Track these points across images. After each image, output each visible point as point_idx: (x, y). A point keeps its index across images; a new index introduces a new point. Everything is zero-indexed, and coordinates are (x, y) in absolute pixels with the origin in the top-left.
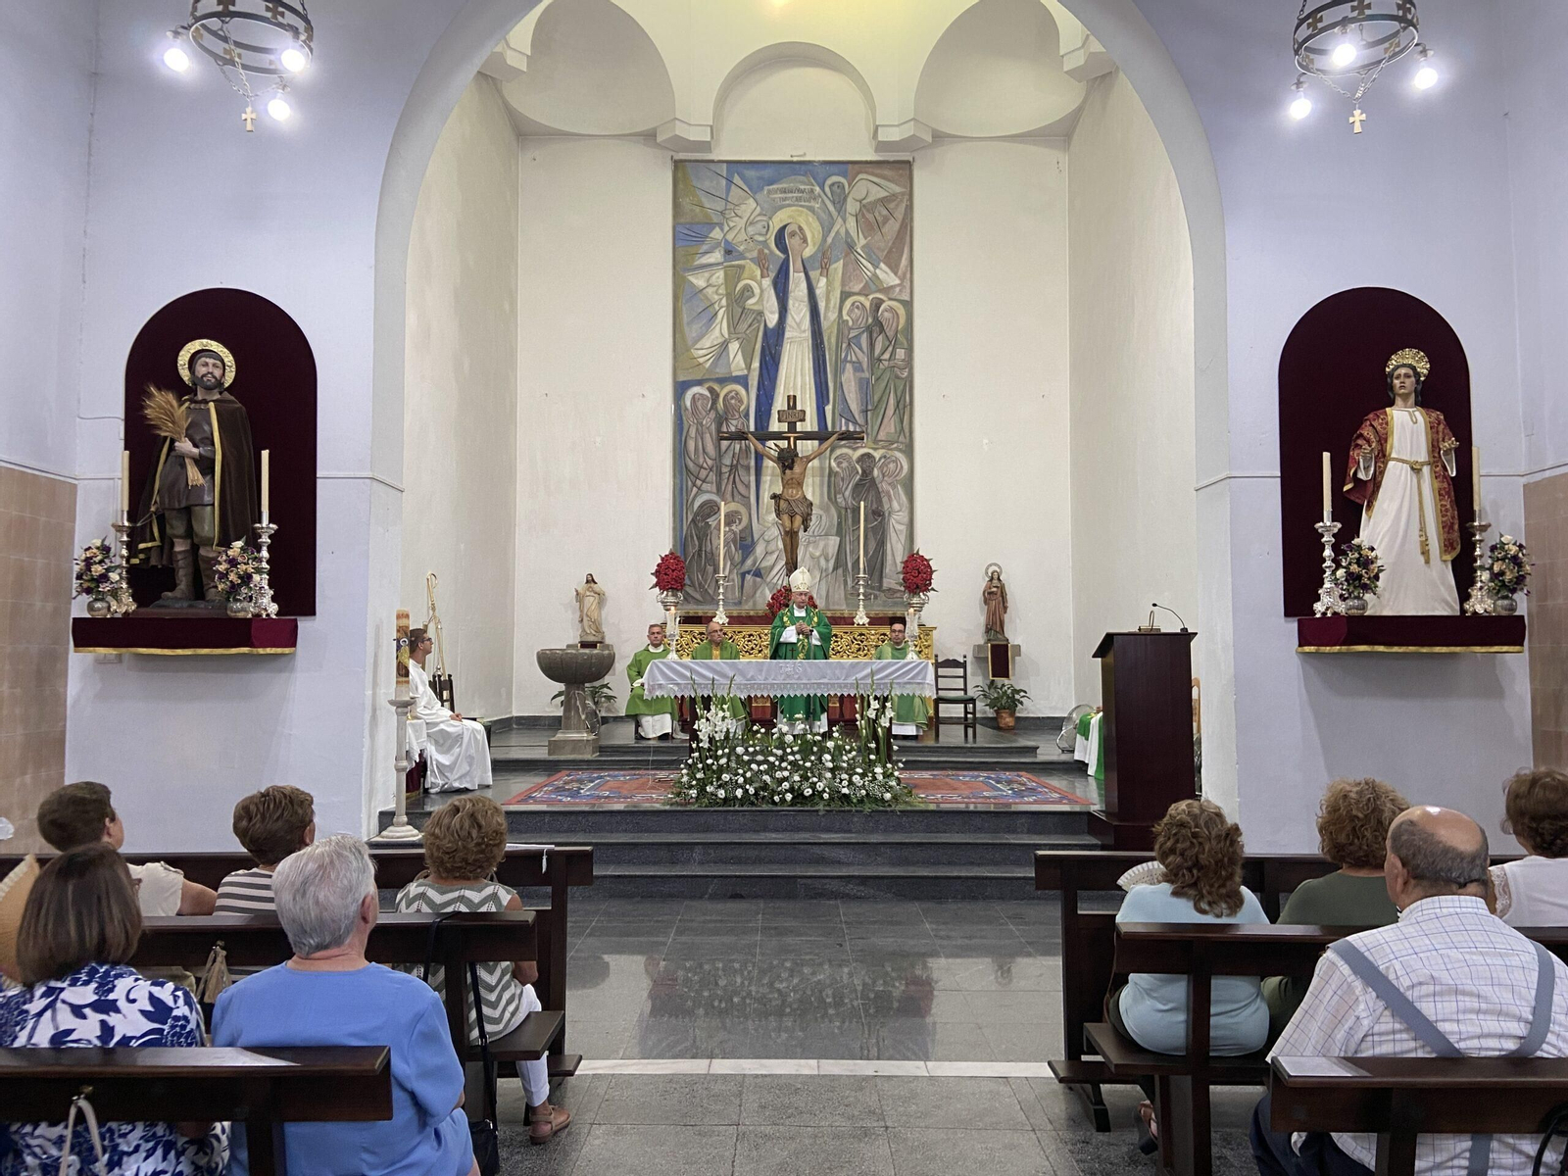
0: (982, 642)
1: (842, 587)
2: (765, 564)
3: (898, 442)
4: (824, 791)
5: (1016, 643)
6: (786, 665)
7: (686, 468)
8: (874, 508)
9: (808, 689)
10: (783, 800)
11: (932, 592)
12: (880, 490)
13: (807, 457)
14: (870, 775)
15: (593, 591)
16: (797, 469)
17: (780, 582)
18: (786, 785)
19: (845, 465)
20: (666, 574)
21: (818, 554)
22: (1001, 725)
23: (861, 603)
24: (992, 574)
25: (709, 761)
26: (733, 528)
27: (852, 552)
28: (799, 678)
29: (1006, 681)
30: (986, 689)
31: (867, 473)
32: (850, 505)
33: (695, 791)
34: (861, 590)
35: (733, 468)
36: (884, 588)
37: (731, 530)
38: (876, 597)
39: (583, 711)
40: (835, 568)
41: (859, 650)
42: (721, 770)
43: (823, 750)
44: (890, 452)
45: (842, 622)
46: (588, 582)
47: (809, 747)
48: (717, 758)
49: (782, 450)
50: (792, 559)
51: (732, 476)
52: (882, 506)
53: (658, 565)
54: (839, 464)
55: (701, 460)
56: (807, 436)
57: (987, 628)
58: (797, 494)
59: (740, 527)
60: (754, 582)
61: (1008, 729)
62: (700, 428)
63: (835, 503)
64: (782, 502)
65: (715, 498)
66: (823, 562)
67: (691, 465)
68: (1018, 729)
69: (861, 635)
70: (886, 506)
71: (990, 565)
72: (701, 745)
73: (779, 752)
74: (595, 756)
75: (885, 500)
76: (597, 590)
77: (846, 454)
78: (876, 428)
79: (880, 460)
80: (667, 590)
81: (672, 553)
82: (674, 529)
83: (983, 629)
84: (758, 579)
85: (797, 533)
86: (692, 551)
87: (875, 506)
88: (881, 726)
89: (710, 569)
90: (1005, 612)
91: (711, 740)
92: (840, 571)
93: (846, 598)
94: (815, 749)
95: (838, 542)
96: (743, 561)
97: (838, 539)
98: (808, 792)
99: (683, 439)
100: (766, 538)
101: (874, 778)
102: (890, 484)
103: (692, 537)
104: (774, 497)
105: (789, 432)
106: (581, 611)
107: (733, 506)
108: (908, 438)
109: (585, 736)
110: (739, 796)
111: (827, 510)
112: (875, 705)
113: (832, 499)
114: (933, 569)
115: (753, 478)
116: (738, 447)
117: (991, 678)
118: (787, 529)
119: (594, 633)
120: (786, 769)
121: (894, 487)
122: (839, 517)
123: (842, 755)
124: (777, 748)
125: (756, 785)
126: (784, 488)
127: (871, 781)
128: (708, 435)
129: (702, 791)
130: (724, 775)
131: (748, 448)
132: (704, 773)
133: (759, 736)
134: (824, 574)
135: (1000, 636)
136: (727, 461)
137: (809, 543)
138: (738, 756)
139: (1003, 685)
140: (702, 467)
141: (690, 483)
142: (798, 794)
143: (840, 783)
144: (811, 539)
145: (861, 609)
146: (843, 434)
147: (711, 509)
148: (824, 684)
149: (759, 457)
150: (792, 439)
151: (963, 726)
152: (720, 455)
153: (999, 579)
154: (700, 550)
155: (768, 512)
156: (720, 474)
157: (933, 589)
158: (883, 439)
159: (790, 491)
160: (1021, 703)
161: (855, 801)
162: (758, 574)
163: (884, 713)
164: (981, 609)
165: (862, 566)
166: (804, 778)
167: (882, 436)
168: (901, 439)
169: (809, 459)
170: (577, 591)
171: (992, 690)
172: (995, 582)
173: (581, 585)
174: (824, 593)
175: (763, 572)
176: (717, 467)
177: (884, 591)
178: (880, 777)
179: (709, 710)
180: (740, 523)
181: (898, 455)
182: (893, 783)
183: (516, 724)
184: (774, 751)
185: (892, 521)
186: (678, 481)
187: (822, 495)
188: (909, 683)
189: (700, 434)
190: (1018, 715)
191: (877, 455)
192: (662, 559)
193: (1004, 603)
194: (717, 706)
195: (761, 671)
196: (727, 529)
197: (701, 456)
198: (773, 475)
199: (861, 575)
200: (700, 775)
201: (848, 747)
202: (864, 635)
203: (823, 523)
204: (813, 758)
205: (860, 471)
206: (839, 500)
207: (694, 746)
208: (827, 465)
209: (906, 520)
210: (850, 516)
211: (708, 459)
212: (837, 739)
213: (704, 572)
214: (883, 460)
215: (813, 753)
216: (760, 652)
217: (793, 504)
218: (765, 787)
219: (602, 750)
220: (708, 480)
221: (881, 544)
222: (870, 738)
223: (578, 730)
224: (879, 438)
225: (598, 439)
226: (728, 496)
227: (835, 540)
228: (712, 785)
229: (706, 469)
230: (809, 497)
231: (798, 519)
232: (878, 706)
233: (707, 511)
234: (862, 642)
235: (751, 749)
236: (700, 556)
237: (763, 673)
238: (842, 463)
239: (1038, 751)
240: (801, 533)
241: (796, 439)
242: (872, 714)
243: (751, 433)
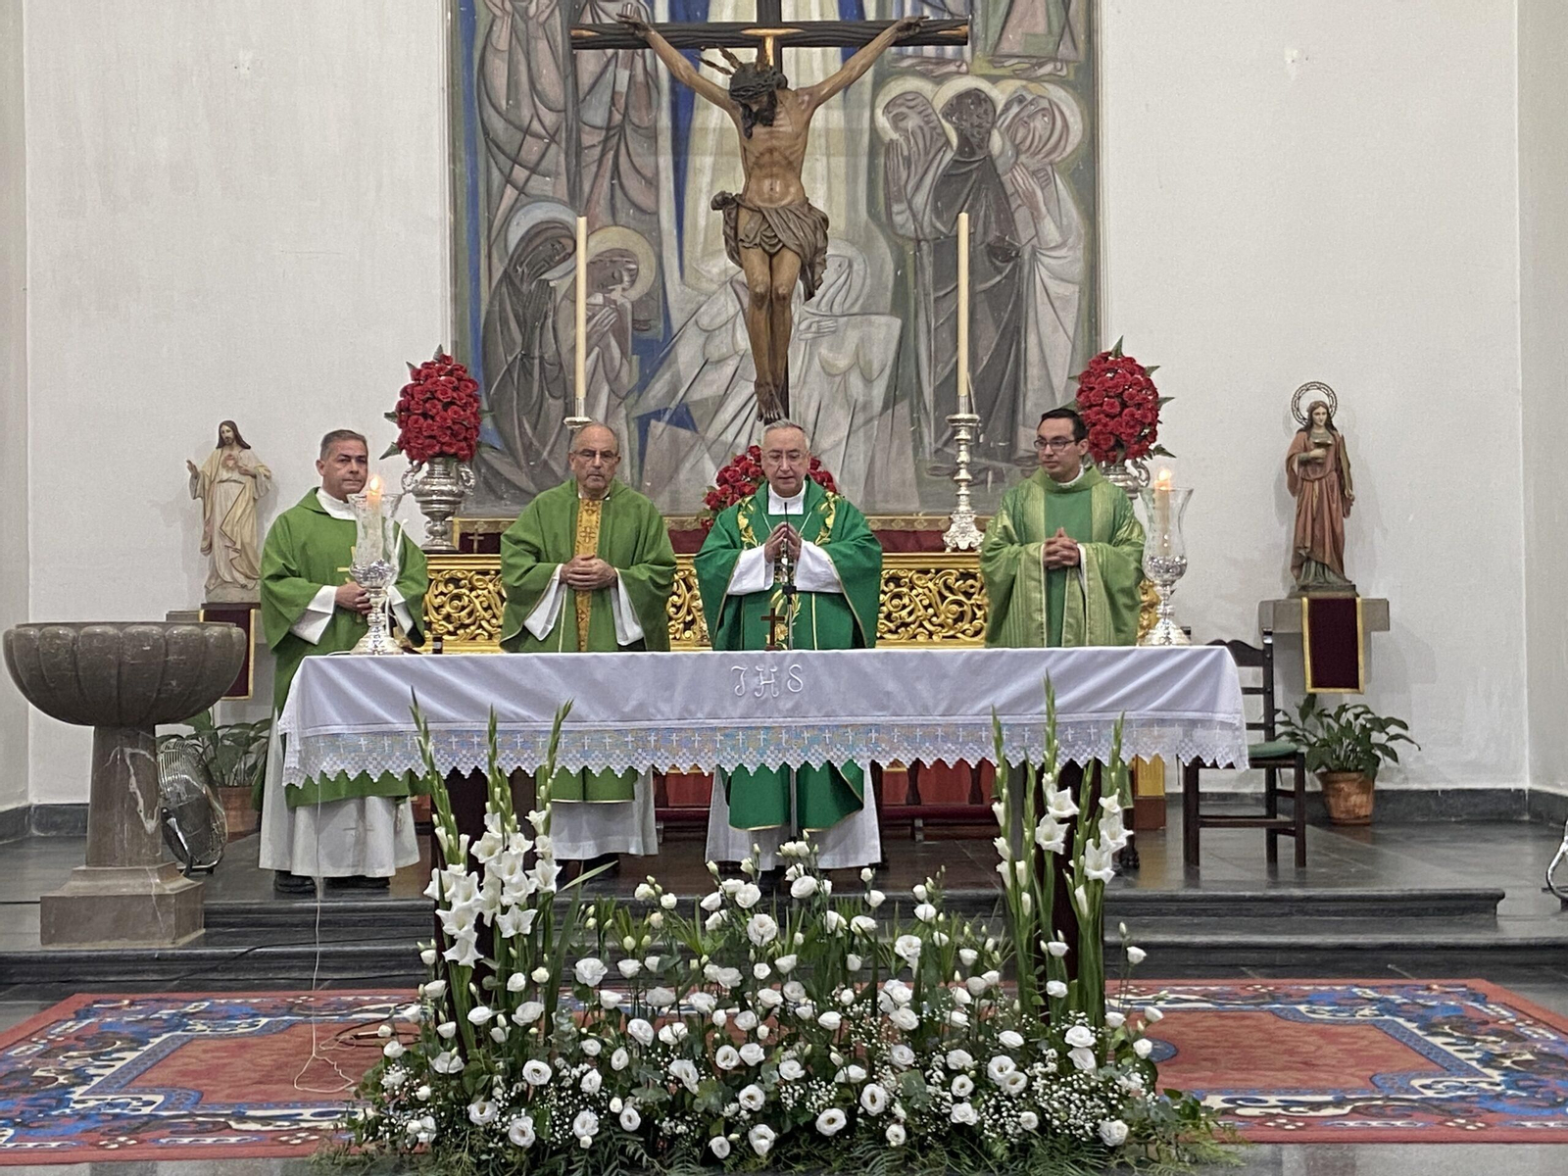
0: (1282, 594)
1: (910, 452)
2: (701, 393)
3: (1055, 59)
4: (888, 1115)
5: (1374, 595)
6: (756, 666)
7: (486, 133)
8: (991, 238)
9: (828, 748)
10: (743, 1151)
11: (1158, 457)
12: (1010, 189)
13: (811, 91)
14: (1052, 1053)
15: (237, 467)
16: (785, 123)
17: (743, 440)
18: (753, 1096)
19: (912, 122)
20: (425, 415)
21: (843, 363)
22: (1336, 814)
23: (963, 490)
24: (1312, 410)
25: (480, 1014)
26: (616, 295)
27: (934, 359)
28: (793, 712)
29: (1346, 696)
30: (1297, 719)
31: (972, 145)
32: (927, 230)
33: (430, 1122)
34: (964, 457)
35: (614, 133)
36: (1021, 453)
37: (608, 302)
38: (999, 477)
39: (150, 807)
40: (890, 402)
41: (960, 617)
42: (520, 1045)
43: (883, 965)
44: (1031, 86)
45: (911, 543)
46: (222, 443)
47: (834, 955)
48: (507, 1002)
49: (743, 68)
50: (774, 374)
51: (611, 154)
52: (1014, 233)
53: (404, 392)
54: (897, 121)
55: (526, 113)
56: (810, 35)
57: (1296, 555)
58: (785, 193)
59: (635, 294)
60: (674, 441)
61: (1356, 826)
62: (521, 25)
63: (888, 227)
64: (744, 215)
65: (563, 214)
66: (856, 383)
67: (498, 124)
68: (1380, 823)
69: (966, 576)
70: (1025, 233)
71: (1307, 388)
72: (449, 955)
73: (729, 977)
74: (186, 943)
75: (1022, 216)
76: (251, 466)
77: (918, 94)
78: (996, 23)
79: (1007, 107)
80: (431, 460)
81: (443, 359)
82: (456, 299)
83: (1285, 559)
84: (684, 434)
85: (785, 300)
86: (504, 358)
87: (994, 234)
88: (1085, 880)
89: (554, 406)
90: (1346, 514)
91: (486, 934)
92: (903, 409)
93: (920, 481)
94: (854, 962)
95: (896, 333)
96: (643, 385)
97: (897, 323)
98: (832, 1120)
99: (477, 56)
100: (705, 321)
101: (1066, 1066)
102: (1034, 174)
103: (504, 322)
104: (723, 202)
105: (762, 23)
106: (208, 522)
107: (613, 238)
108: (1081, 46)
109: (154, 884)
110: (586, 1141)
111: (866, 246)
112: (1061, 803)
113: (880, 215)
114: (1162, 394)
115: (666, 161)
116: (624, 76)
117: (1310, 690)
118: (760, 289)
119: (242, 580)
120: (752, 1035)
121: (1046, 183)
122: (900, 263)
123: (948, 979)
124: (719, 959)
125: (649, 1095)
126: (749, 176)
127: (1053, 1078)
128: (543, 45)
129: (453, 1119)
130: (531, 1065)
131: (651, 77)
132: (462, 1053)
133: (656, 918)
134: (860, 419)
135: (1331, 577)
136: (596, 114)
137: (819, 334)
138: (584, 992)
139: (1343, 709)
140: (527, 131)
141: (496, 173)
142: (796, 1127)
143: (946, 1085)
144: (828, 323)
145: (963, 508)
146: (909, 26)
147: (552, 244)
148: (878, 727)
149: (683, 99)
150: (769, 44)
151: (1263, 832)
152: (577, 98)
153: (1329, 426)
154: (527, 355)
155: (708, 253)
156: (576, 150)
157: (1160, 450)
158: (1016, 50)
159: (767, 183)
160: (1394, 756)
161: (999, 1150)
162: (683, 418)
163: (1094, 832)
164: (1281, 507)
165: (963, 391)
166: (818, 1068)
167: (1012, 42)
168: (1065, 50)
169: (816, 98)
170: (192, 467)
171: (1311, 719)
172: (1320, 433)
173: (204, 449)
174: (860, 467)
175: (696, 414)
176: (569, 131)
177: (1018, 462)
178: (1086, 1062)
179: (477, 831)
180: (633, 282)
181: (1057, 93)
182: (1134, 1082)
183: (39, 827)
184: (711, 970)
185: (1042, 273)
186: (462, 168)
187: (852, 204)
188: (1162, 722)
189: (522, 40)
190: (1379, 785)
191: (999, 94)
192: (416, 374)
193: (1342, 492)
194: (504, 819)
195: (670, 686)
196: (599, 299)
197: (525, 102)
198: (720, 152)
199: (963, 415)
200: (446, 1063)
201: (969, 955)
202: (974, 577)
203: (857, 281)
204: (847, 996)
205: (955, 141)
206: (898, 219)
207: (429, 955)
208: (866, 124)
209: (1078, 269)
210: (928, 260)
211: (543, 110)
212: (929, 925)
213: (538, 413)
214: (1015, 109)
215: (848, 978)
216: (688, 626)
217: (774, 220)
218: (679, 1103)
219: (215, 921)
220: (544, 164)
221: (1013, 334)
222: (1046, 919)
223: (133, 863)
224: (1006, 47)
225: (245, 57)
226: (601, 208)
227: (889, 326)
228: (489, 1097)
229: (541, 138)
230: (819, 203)
231: (789, 263)
232: (1071, 810)
233: (545, 250)
234: (969, 596)
235: (629, 967)
236: (527, 372)
237: (679, 696)
238: (904, 117)
239: (1501, 905)
240: (798, 308)
241: (781, 42)
242: (1051, 836)
243: (660, 28)
